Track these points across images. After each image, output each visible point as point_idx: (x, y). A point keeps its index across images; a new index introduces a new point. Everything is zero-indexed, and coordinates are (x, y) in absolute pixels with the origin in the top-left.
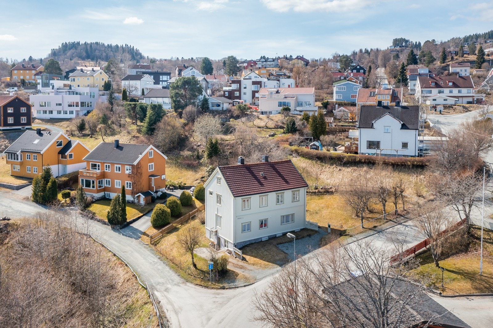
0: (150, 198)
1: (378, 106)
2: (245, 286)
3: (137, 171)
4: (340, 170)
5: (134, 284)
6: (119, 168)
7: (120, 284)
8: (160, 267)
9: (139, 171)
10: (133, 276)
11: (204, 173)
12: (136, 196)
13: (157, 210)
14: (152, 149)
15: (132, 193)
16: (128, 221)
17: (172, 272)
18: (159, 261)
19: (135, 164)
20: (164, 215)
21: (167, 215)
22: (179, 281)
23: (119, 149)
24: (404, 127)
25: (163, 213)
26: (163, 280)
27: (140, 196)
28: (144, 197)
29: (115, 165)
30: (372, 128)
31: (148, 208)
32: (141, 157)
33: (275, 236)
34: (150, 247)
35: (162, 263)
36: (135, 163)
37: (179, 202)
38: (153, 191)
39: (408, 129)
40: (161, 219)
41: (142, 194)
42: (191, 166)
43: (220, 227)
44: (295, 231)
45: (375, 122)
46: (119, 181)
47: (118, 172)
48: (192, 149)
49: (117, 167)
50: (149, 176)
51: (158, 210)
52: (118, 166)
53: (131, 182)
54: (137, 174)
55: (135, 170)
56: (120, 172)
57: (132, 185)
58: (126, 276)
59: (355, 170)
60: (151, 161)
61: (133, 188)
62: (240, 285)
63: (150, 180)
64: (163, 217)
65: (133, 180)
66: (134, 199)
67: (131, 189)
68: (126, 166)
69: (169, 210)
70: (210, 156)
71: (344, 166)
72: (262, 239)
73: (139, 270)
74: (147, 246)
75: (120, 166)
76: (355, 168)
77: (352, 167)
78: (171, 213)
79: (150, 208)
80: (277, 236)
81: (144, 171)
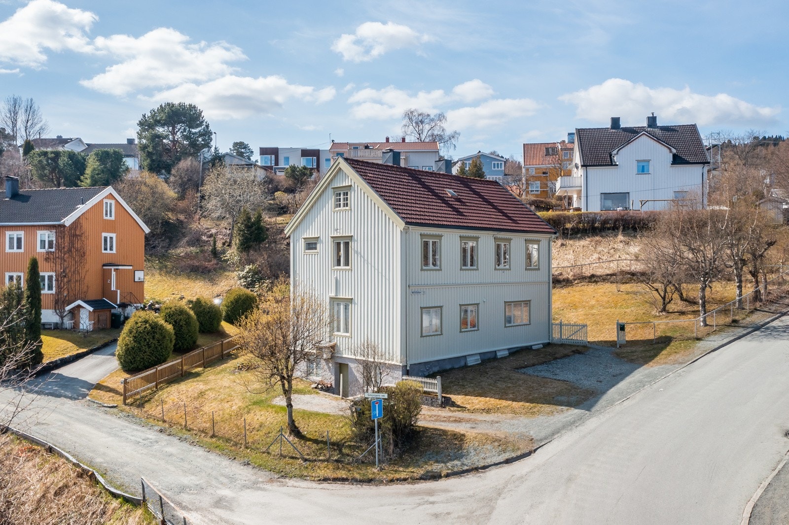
0: (105, 316)
1: (611, 129)
2: (508, 461)
3: (72, 243)
4: (562, 245)
5: (88, 498)
6: (19, 240)
7: (28, 508)
8: (170, 449)
9: (78, 245)
10: (80, 476)
11: (233, 281)
12: (68, 308)
13: (137, 323)
14: (111, 196)
15: (57, 302)
16: (46, 361)
17: (218, 458)
18: (164, 437)
19: (67, 224)
20: (157, 336)
21: (164, 337)
22: (253, 478)
23: (19, 200)
24: (677, 160)
25: (154, 332)
26: (193, 477)
27: (79, 307)
28: (91, 309)
29: (8, 233)
30: (612, 165)
31: (104, 338)
32: (81, 209)
33: (492, 356)
34: (122, 411)
35: (175, 440)
36: (68, 221)
37: (192, 313)
38: (115, 302)
39: (688, 163)
40: (149, 347)
41: (86, 302)
42: (201, 270)
43: (347, 330)
44: (534, 348)
45: (617, 153)
46: (19, 274)
47: (15, 250)
48: (196, 241)
49: (11, 239)
50: (104, 265)
51: (139, 324)
52: (15, 234)
53: (54, 274)
54: (70, 251)
55: (67, 239)
56: (22, 250)
57: (57, 280)
58: (50, 479)
59: (598, 243)
60: (110, 226)
61: (59, 287)
62: (489, 461)
63: (106, 276)
64: (156, 342)
65: (58, 267)
66: (62, 317)
67: (54, 291)
68: (39, 233)
69: (169, 327)
70: (245, 246)
71: (570, 239)
72: (469, 359)
73: (99, 460)
74: (115, 410)
75: (21, 234)
76: (597, 238)
77: (589, 237)
78: (176, 334)
79: (108, 338)
80: (499, 355)
81: (90, 247)
